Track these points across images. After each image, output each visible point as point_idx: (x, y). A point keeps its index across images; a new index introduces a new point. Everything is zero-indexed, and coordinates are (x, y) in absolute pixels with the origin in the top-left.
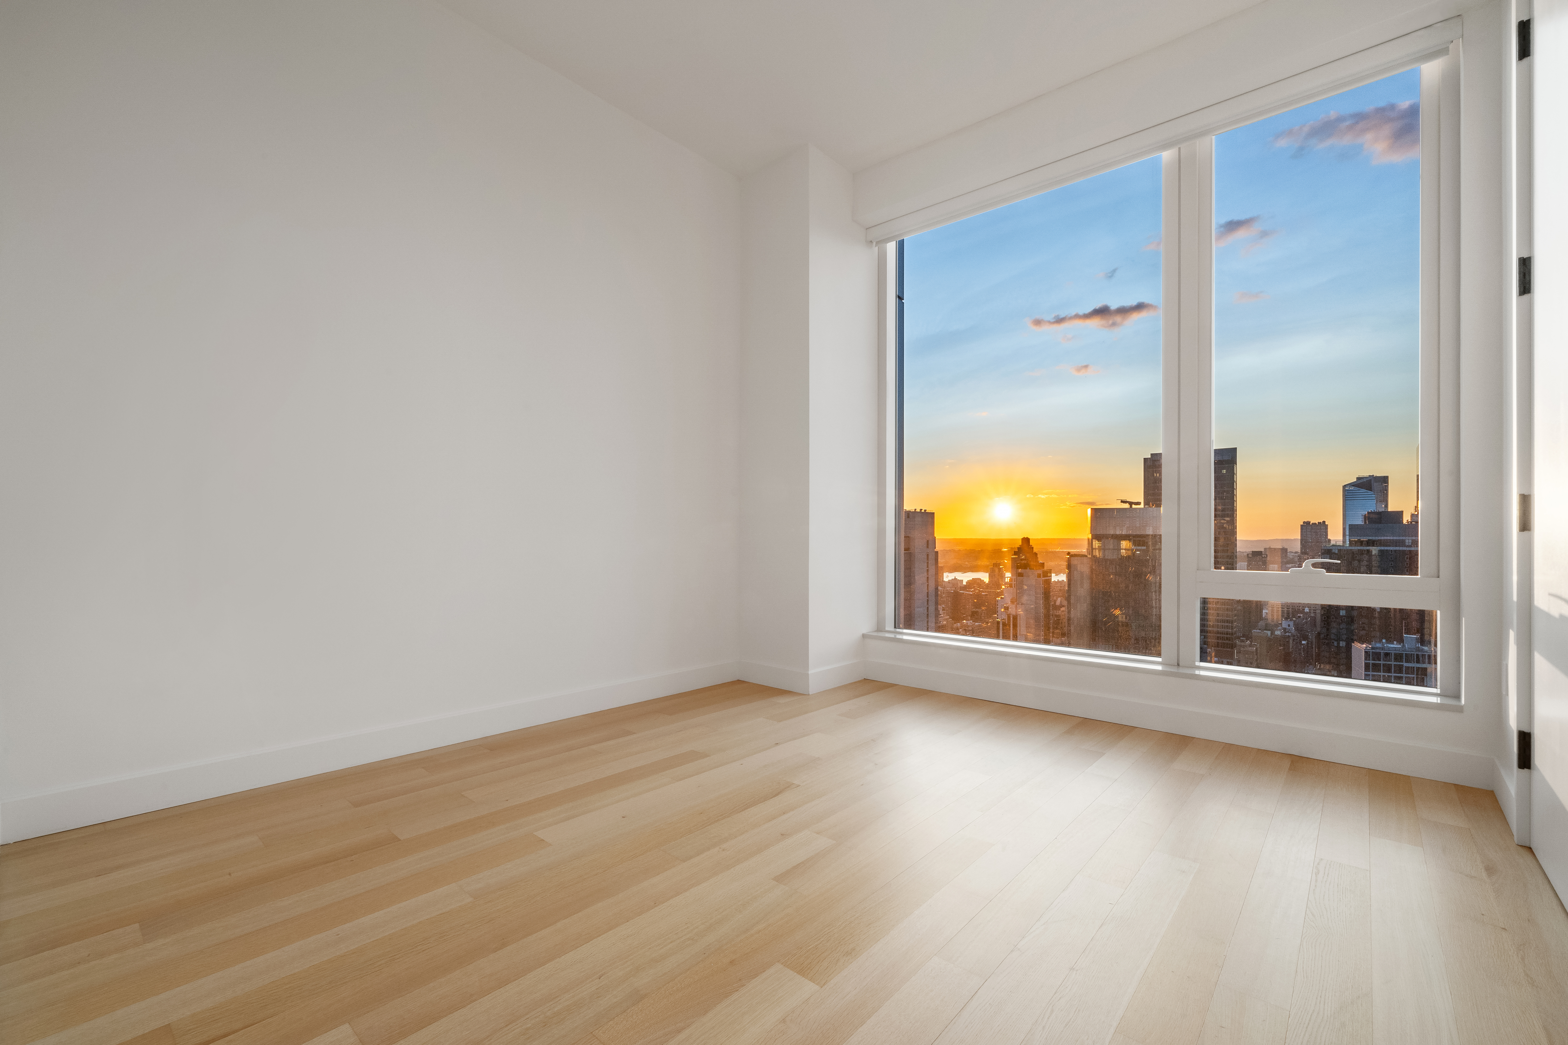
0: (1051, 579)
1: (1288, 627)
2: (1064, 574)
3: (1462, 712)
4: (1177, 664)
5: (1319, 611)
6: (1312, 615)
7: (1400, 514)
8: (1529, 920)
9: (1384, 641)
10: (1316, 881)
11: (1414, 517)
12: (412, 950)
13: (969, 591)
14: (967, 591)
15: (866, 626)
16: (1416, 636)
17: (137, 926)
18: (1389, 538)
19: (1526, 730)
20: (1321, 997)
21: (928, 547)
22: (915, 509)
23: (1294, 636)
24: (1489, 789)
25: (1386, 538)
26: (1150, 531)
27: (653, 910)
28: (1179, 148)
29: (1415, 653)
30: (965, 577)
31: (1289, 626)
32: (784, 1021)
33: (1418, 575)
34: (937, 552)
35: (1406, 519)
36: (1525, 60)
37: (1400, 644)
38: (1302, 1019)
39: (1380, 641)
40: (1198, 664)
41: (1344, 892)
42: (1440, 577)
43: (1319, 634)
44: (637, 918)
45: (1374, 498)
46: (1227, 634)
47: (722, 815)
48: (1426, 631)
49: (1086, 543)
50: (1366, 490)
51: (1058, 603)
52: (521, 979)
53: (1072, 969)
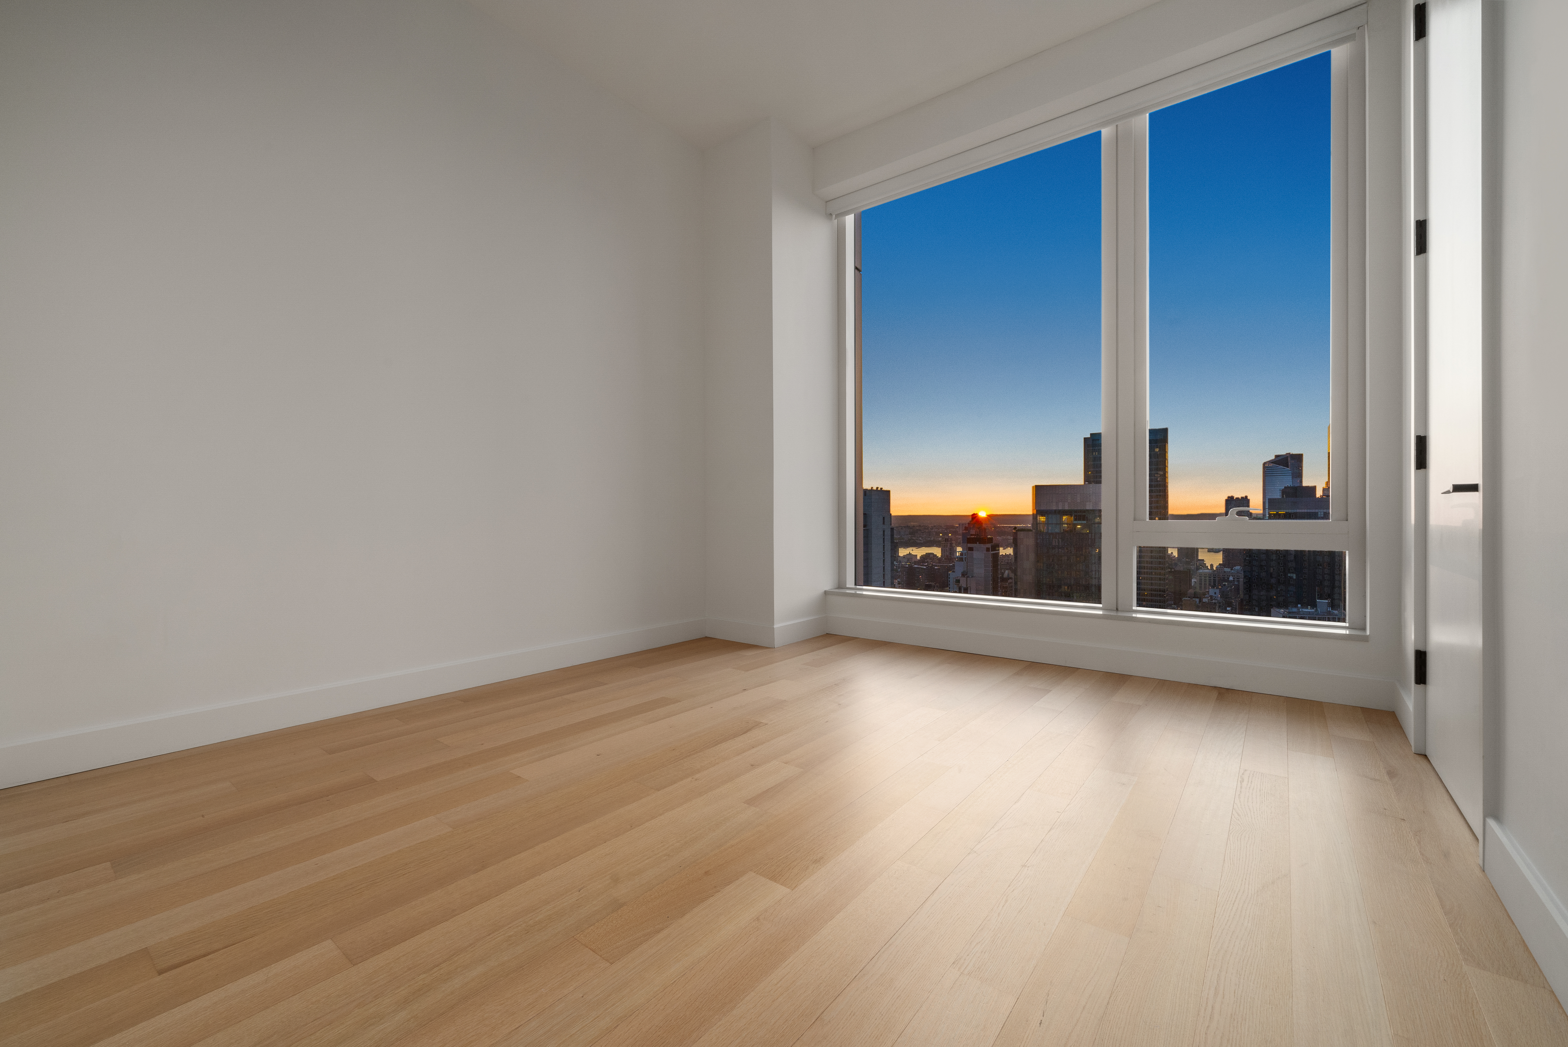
0: (999, 553)
1: (1214, 595)
2: (1011, 548)
3: (1368, 641)
4: (1115, 609)
5: (1242, 580)
6: (1236, 583)
7: (1313, 489)
8: (1424, 812)
9: (1299, 606)
10: (1241, 787)
11: (1326, 490)
12: (392, 875)
13: (923, 565)
14: (921, 565)
15: (826, 583)
16: (1327, 601)
17: (108, 864)
18: (1303, 511)
19: (1422, 649)
20: (1246, 879)
21: (884, 523)
22: (872, 488)
23: (1220, 603)
24: (1391, 710)
25: (1300, 511)
26: (1089, 507)
27: (629, 832)
28: (1117, 126)
29: (1327, 617)
30: (919, 552)
31: (1215, 593)
32: (758, 919)
33: (1329, 519)
34: (892, 529)
35: (1319, 493)
36: (1421, 41)
37: (1313, 608)
38: (1229, 897)
39: (1296, 606)
40: (1135, 608)
41: (1265, 796)
42: (1349, 519)
43: (1242, 600)
44: (615, 839)
45: (1291, 474)
46: (1160, 591)
47: (694, 750)
48: (1336, 596)
49: (1031, 518)
50: (1284, 466)
51: (1006, 575)
52: (502, 895)
53: (1024, 866)
